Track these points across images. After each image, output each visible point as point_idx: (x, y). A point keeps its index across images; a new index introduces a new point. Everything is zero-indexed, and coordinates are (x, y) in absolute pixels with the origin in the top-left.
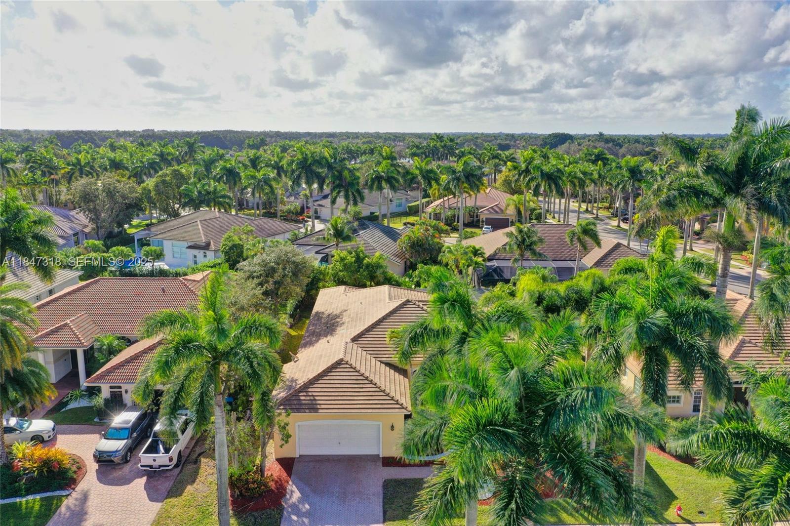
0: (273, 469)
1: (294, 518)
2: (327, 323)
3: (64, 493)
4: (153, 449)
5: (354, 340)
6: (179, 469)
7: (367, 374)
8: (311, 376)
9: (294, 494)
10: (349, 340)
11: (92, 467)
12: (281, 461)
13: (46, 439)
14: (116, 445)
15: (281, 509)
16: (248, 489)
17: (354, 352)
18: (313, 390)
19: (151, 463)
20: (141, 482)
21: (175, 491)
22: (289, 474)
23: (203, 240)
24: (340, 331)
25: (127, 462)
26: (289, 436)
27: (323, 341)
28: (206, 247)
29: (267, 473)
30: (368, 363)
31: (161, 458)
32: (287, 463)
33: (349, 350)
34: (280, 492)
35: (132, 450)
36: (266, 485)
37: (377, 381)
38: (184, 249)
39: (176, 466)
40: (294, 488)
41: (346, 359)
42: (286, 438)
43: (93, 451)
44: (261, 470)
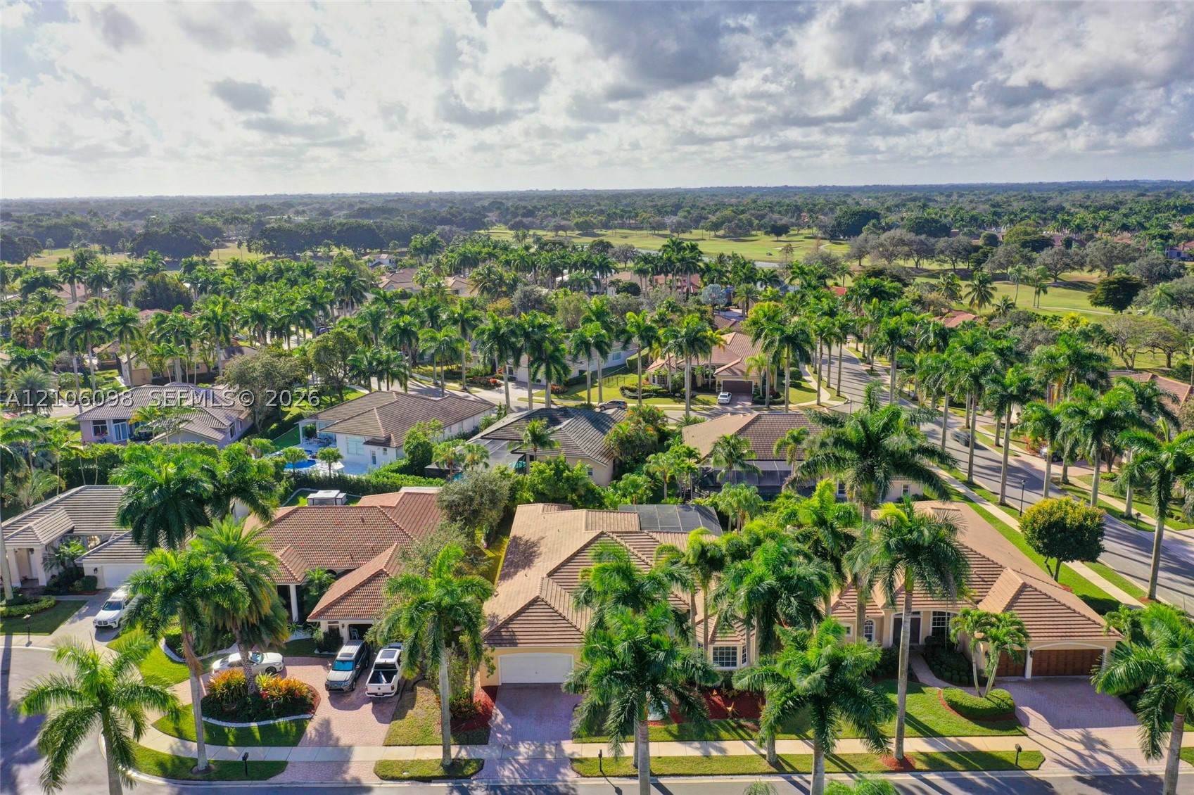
0: (480, 696)
1: (499, 735)
2: (524, 552)
3: (308, 716)
4: (376, 679)
5: (550, 575)
6: (398, 696)
7: (561, 611)
8: (511, 612)
9: (498, 716)
10: (545, 576)
11: (324, 695)
12: (486, 689)
13: (278, 670)
14: (344, 676)
15: (488, 729)
16: (461, 712)
17: (550, 588)
18: (514, 626)
19: (376, 690)
20: (369, 707)
21: (399, 714)
22: (494, 700)
23: (381, 434)
24: (538, 562)
25: (353, 690)
26: (494, 668)
27: (521, 573)
28: (386, 443)
29: (475, 700)
30: (562, 599)
31: (384, 687)
32: (491, 691)
33: (545, 586)
34: (487, 715)
35: (355, 679)
36: (475, 708)
37: (569, 617)
38: (361, 445)
39: (397, 693)
40: (499, 712)
41: (542, 596)
42: (492, 669)
43: (324, 681)
44: (470, 696)
